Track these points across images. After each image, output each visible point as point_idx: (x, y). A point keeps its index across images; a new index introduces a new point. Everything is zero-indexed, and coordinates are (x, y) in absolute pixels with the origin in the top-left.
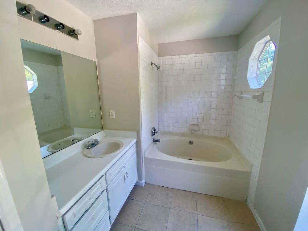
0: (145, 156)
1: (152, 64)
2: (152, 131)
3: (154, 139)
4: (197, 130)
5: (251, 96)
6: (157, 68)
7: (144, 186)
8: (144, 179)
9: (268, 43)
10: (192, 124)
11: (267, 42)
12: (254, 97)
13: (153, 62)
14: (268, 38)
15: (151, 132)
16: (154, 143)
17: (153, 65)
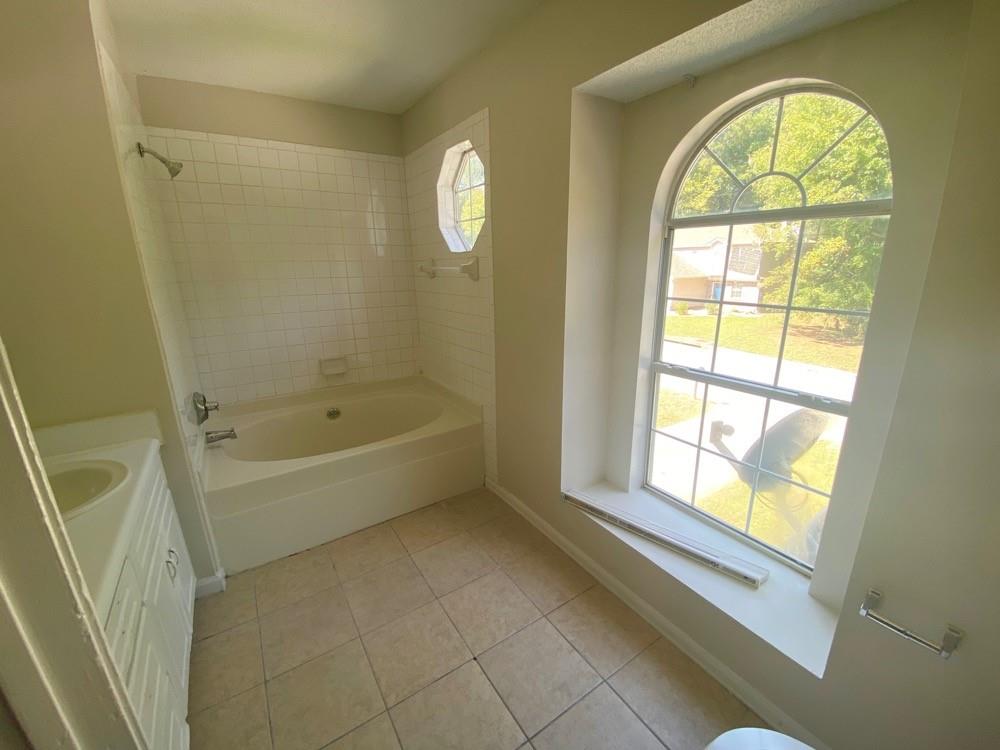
0: (206, 491)
1: (141, 151)
2: (196, 408)
3: (207, 434)
4: (342, 375)
5: (458, 269)
6: (170, 171)
7: (227, 587)
8: (218, 564)
9: (467, 155)
10: (326, 361)
11: (465, 152)
12: (465, 269)
13: (145, 145)
14: (467, 144)
15: (195, 412)
16: (212, 448)
17: (146, 154)
